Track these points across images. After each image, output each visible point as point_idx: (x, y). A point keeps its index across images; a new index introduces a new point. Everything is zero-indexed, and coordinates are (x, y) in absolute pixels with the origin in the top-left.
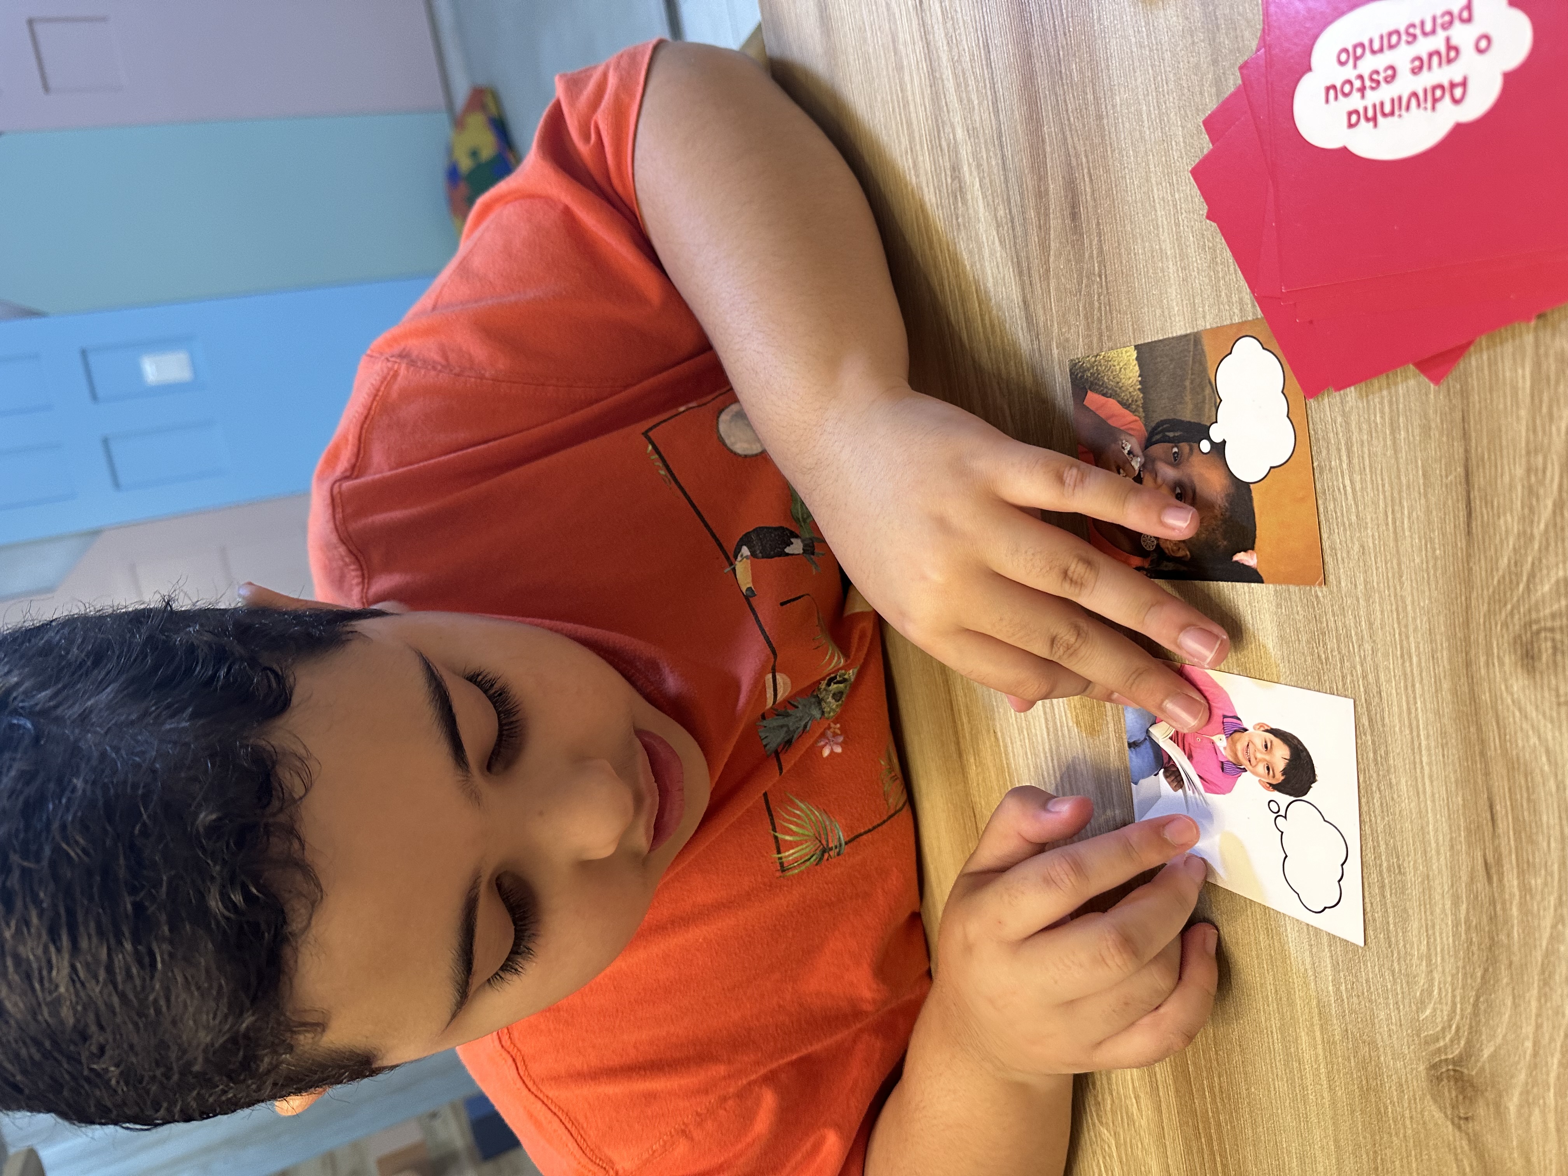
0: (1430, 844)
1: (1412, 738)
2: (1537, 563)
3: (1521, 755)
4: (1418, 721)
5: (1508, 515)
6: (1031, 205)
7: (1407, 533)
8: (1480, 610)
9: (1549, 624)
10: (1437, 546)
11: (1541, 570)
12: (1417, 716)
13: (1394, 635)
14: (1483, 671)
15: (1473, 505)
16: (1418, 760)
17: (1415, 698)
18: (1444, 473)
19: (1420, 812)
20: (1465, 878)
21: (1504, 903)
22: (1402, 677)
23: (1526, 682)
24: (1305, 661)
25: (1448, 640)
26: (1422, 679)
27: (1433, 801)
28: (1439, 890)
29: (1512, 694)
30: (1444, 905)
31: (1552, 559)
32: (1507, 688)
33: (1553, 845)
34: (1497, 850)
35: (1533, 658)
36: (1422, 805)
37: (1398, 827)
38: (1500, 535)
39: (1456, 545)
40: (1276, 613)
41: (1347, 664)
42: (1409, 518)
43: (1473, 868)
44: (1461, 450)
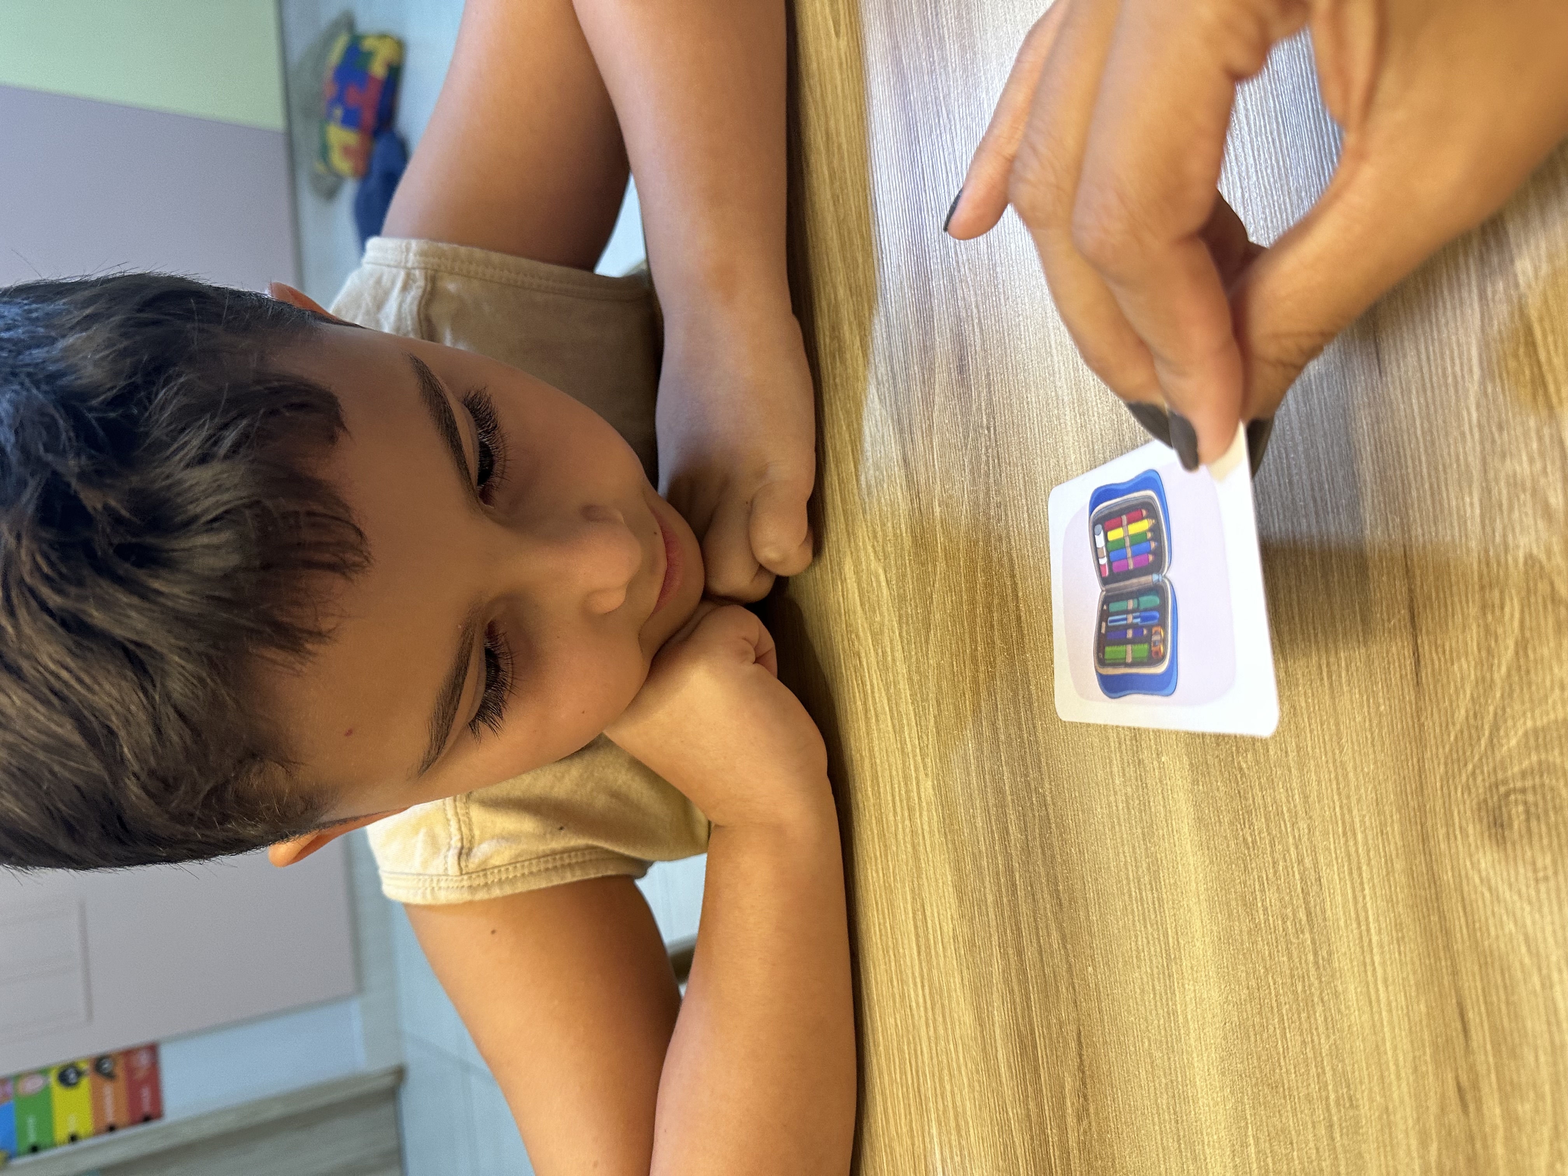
0: (1388, 1065)
1: (1361, 933)
2: (1500, 712)
3: (1495, 946)
4: (1366, 912)
5: (1463, 660)
6: (915, 361)
7: (1345, 688)
8: (1436, 772)
9: (1519, 785)
10: (1381, 701)
11: (1505, 721)
12: (1365, 905)
13: (1334, 809)
14: (1443, 846)
15: (1420, 650)
16: (1368, 960)
17: (1362, 883)
18: (1385, 617)
19: (1374, 1026)
20: (1434, 1109)
21: (1484, 1139)
22: (1345, 859)
23: (1496, 856)
24: (1228, 846)
25: (1399, 810)
26: (1369, 860)
27: (1390, 1011)
28: (1401, 1126)
29: (1479, 872)
30: (1408, 1146)
31: (1517, 707)
32: (1472, 864)
33: (1542, 1059)
34: (1472, 1068)
35: (1502, 826)
36: (1376, 1017)
37: (1348, 1046)
38: (1455, 682)
39: (1404, 698)
40: (1192, 791)
41: (1279, 847)
42: (1347, 671)
43: (1443, 1096)
44: (1404, 589)
